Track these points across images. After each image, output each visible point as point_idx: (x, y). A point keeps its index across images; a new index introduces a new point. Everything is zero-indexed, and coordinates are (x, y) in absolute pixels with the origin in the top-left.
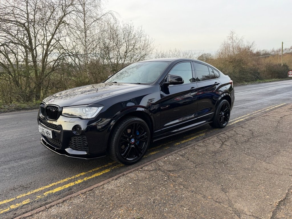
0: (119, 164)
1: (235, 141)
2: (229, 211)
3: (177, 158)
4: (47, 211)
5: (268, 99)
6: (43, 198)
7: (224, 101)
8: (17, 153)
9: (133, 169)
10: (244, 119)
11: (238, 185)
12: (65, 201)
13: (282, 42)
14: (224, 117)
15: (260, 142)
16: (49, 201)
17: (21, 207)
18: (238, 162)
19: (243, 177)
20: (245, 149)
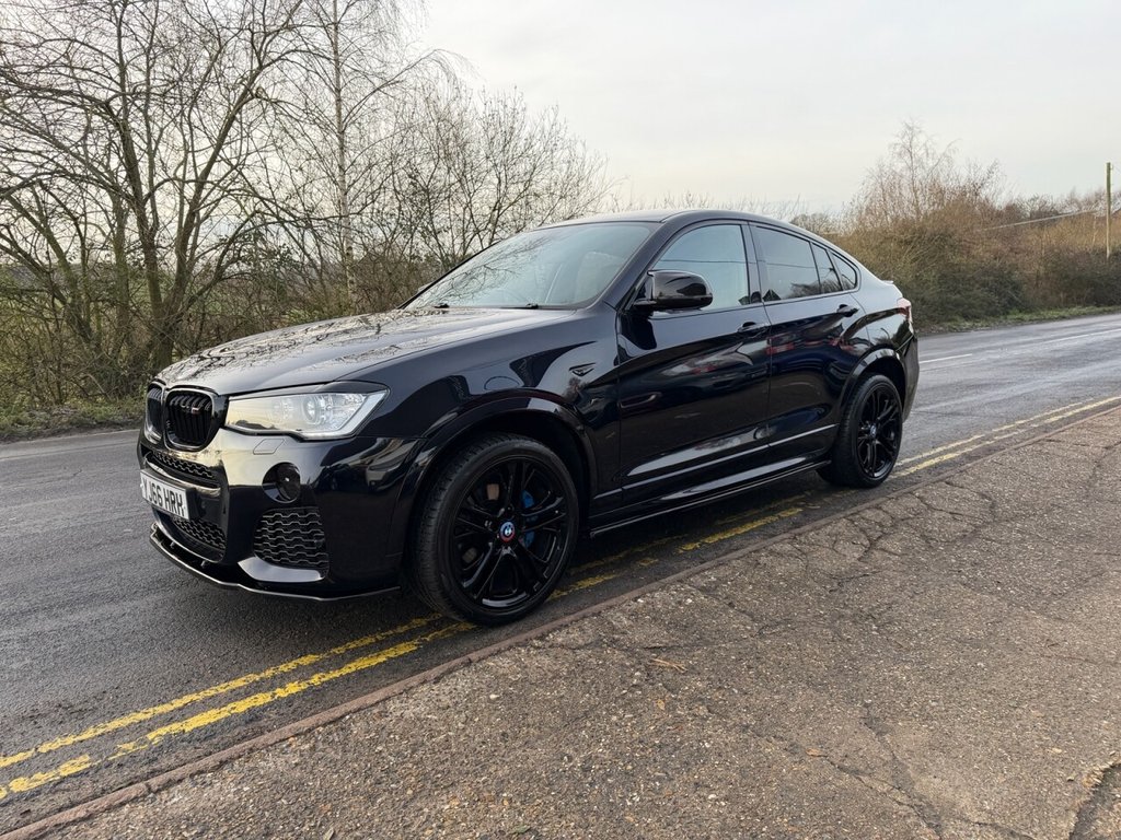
0: (454, 622)
1: (923, 536)
2: (895, 805)
3: (686, 598)
4: (154, 799)
5: (1054, 382)
6: (143, 754)
7: (878, 382)
8: (62, 581)
9: (508, 642)
10: (959, 453)
11: (934, 704)
12: (226, 762)
13: (1109, 165)
14: (877, 442)
15: (1023, 540)
16: (164, 762)
17: (55, 785)
18: (935, 615)
19: (951, 673)
20: (961, 565)
